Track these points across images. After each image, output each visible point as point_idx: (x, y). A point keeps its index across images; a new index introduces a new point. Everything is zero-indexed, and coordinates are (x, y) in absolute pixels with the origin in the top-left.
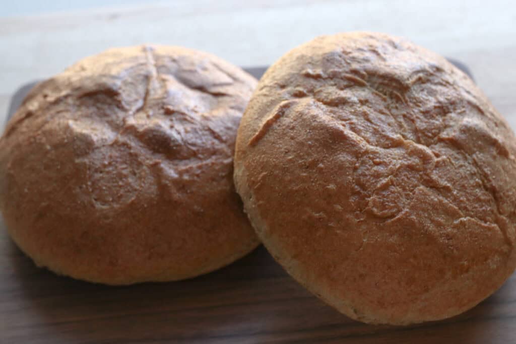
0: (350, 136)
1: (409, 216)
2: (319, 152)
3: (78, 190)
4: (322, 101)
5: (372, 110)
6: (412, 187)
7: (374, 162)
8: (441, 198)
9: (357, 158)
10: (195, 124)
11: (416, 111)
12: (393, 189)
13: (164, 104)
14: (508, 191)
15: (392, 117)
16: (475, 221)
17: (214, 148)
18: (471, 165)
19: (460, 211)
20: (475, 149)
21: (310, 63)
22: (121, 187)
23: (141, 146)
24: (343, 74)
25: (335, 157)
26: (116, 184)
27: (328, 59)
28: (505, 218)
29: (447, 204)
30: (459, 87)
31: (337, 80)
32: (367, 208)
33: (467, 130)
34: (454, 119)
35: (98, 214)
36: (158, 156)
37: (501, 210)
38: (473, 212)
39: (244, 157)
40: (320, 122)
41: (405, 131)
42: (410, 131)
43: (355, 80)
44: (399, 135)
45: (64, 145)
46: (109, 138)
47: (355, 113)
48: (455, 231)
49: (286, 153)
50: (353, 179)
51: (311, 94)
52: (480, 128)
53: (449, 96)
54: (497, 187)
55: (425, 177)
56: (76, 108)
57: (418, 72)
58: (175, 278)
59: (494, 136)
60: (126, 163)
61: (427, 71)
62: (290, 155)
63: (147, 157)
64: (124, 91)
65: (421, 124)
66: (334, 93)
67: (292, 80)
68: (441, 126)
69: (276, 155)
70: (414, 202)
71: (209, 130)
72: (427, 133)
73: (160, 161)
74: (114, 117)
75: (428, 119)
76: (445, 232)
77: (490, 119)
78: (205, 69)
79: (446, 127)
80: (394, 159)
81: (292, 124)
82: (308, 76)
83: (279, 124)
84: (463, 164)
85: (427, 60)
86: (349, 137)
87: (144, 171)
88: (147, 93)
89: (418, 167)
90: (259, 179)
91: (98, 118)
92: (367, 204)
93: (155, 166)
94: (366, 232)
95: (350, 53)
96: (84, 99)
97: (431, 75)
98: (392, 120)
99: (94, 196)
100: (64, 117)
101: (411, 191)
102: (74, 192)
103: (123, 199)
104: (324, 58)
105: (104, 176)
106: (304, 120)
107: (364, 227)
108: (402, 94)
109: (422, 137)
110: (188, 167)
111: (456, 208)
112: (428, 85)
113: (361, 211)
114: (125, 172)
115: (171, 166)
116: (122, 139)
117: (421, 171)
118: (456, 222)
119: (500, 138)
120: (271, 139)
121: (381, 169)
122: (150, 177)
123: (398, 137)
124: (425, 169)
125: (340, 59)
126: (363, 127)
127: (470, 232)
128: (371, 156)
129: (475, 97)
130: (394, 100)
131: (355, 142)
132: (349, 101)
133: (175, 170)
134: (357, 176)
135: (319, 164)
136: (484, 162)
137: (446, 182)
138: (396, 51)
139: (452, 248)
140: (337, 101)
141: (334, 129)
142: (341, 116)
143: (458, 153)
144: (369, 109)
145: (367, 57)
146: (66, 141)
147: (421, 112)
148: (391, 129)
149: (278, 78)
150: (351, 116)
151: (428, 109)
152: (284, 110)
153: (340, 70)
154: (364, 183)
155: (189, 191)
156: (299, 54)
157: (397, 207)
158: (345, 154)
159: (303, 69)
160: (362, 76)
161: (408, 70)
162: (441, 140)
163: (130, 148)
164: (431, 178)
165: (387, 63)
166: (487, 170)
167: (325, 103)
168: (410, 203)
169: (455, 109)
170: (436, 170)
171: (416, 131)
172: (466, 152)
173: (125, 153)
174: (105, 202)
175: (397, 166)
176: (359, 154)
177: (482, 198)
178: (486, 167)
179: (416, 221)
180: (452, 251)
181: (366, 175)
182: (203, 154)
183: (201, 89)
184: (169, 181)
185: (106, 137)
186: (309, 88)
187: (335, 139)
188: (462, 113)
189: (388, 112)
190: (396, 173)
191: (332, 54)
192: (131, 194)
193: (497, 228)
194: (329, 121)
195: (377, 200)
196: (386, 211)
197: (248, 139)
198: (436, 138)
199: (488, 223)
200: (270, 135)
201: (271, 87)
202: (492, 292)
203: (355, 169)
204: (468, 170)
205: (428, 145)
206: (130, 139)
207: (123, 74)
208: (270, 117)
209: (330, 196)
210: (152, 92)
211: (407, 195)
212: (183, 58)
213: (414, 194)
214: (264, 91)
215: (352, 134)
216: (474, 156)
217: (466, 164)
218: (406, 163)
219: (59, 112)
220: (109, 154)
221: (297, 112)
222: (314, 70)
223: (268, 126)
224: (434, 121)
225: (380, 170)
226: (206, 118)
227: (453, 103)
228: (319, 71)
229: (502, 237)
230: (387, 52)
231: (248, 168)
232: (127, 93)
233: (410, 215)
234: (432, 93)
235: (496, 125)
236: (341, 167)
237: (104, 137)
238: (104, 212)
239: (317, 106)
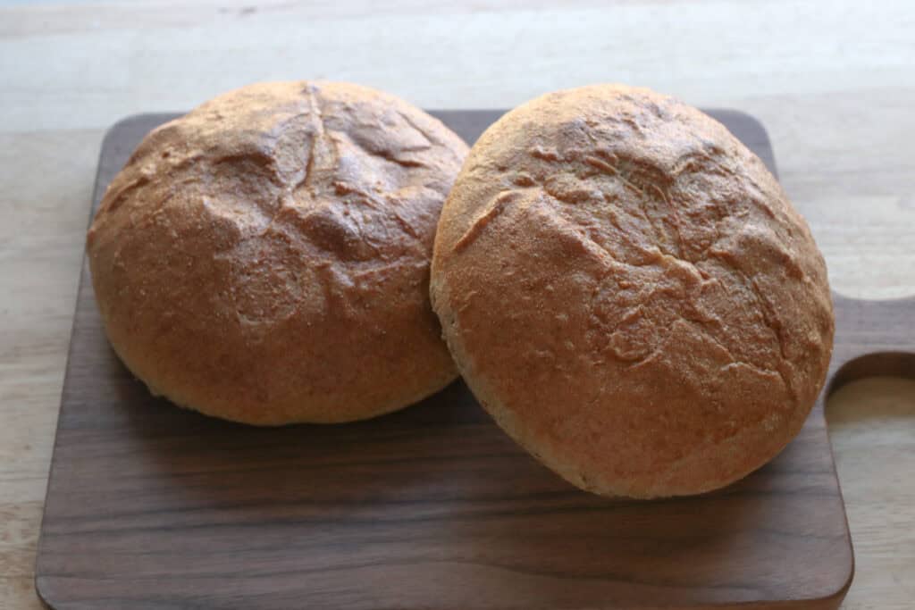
0: (591, 248)
1: (662, 359)
2: (547, 269)
3: (217, 298)
4: (555, 196)
5: (621, 211)
6: (669, 320)
7: (619, 285)
8: (706, 336)
9: (599, 279)
10: (379, 211)
11: (682, 213)
12: (643, 322)
13: (335, 178)
14: (797, 327)
15: (647, 221)
16: (749, 367)
17: (403, 246)
18: (750, 292)
19: (730, 355)
20: (757, 269)
21: (540, 136)
22: (275, 296)
23: (303, 240)
24: (586, 157)
25: (568, 277)
26: (268, 292)
27: (566, 133)
28: (790, 364)
29: (713, 344)
30: (742, 176)
31: (577, 164)
32: (607, 347)
33: (747, 242)
34: (732, 225)
35: (243, 333)
36: (328, 254)
37: (786, 354)
38: (747, 355)
39: (446, 267)
40: (551, 227)
41: (664, 241)
42: (670, 242)
43: (602, 165)
44: (656, 248)
45: (198, 233)
46: (260, 226)
47: (598, 215)
48: (721, 381)
49: (504, 266)
50: (592, 308)
51: (539, 183)
52: (767, 240)
53: (727, 191)
54: (782, 322)
55: (687, 307)
56: (211, 178)
57: (688, 156)
58: (341, 420)
59: (785, 250)
60: (283, 263)
61: (700, 154)
62: (509, 271)
63: (313, 257)
64: (279, 157)
65: (687, 233)
66: (572, 184)
67: (515, 159)
68: (713, 236)
69: (490, 268)
70: (670, 341)
71: (397, 218)
72: (693, 245)
73: (330, 262)
74: (266, 196)
75: (697, 225)
76: (709, 382)
77: (781, 225)
78: (391, 124)
79: (720, 236)
80: (647, 281)
81: (513, 227)
82: (537, 155)
83: (495, 224)
84: (739, 289)
85: (702, 136)
86: (589, 250)
87: (308, 275)
88: (311, 160)
89: (678, 293)
90: (466, 299)
91: (242, 195)
92: (607, 342)
93: (323, 269)
94: (605, 379)
95: (596, 124)
96: (223, 164)
97: (706, 159)
98: (648, 226)
99: (239, 307)
100: (195, 190)
101: (667, 325)
102: (211, 300)
103: (279, 313)
104: (560, 131)
105: (253, 280)
106: (530, 222)
107: (602, 372)
108: (664, 189)
109: (687, 250)
110: (367, 271)
111: (725, 350)
112: (701, 174)
113: (599, 350)
114: (281, 275)
115: (345, 269)
116: (278, 228)
117: (681, 298)
118: (724, 369)
119: (792, 253)
120: (485, 244)
121: (628, 294)
122: (314, 284)
123: (654, 251)
124: (688, 296)
125: (582, 133)
126: (609, 235)
127: (741, 383)
128: (617, 276)
129: (763, 192)
130: (653, 197)
131: (596, 257)
132: (592, 196)
133: (350, 275)
134: (596, 304)
135: (547, 285)
136: (768, 288)
137: (714, 315)
138: (660, 121)
139: (716, 403)
140: (575, 196)
141: (569, 239)
142: (580, 218)
143: (733, 274)
144: (617, 208)
145: (620, 132)
146: (200, 227)
147: (688, 214)
148: (646, 238)
149: (496, 155)
150: (594, 219)
151: (698, 211)
152: (503, 204)
153: (582, 150)
154: (606, 313)
155: (367, 306)
156: (525, 121)
157: (647, 346)
158: (582, 272)
159: (532, 145)
160: (611, 161)
161: (675, 154)
162: (712, 255)
163: (289, 242)
164: (695, 309)
165: (647, 143)
166: (771, 299)
167: (559, 198)
168: (664, 342)
169: (734, 211)
170: (702, 297)
171: (679, 242)
172: (745, 273)
173: (282, 248)
174: (253, 317)
175: (651, 292)
176: (600, 274)
177: (761, 336)
178: (770, 295)
179: (671, 366)
180: (716, 407)
181: (608, 303)
182: (387, 254)
183: (385, 154)
184: (342, 291)
185: (255, 224)
186: (538, 173)
187: (569, 252)
188: (744, 217)
189: (643, 214)
190: (648, 301)
191: (573, 125)
192: (289, 307)
193: (779, 377)
194: (563, 227)
195: (622, 337)
196: (632, 353)
197: (453, 241)
198: (706, 252)
199: (767, 370)
200: (482, 240)
201: (485, 167)
202: (766, 460)
203: (595, 294)
204: (745, 299)
205: (694, 262)
206: (288, 229)
207: (277, 130)
208: (483, 213)
209: (559, 329)
210: (318, 160)
211: (661, 331)
212: (360, 105)
213: (670, 329)
214: (476, 173)
215: (593, 246)
216: (755, 279)
217: (744, 290)
218: (662, 287)
219: (187, 183)
220: (260, 248)
221: (522, 209)
222: (546, 148)
223: (481, 226)
224: (704, 228)
225: (628, 297)
226: (392, 202)
227: (732, 202)
228: (553, 150)
229: (784, 389)
230: (647, 124)
231: (451, 281)
232: (283, 159)
233: (664, 357)
234: (704, 186)
235: (790, 233)
236: (576, 291)
237: (252, 224)
238: (253, 330)
239: (548, 202)
